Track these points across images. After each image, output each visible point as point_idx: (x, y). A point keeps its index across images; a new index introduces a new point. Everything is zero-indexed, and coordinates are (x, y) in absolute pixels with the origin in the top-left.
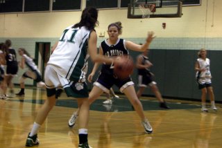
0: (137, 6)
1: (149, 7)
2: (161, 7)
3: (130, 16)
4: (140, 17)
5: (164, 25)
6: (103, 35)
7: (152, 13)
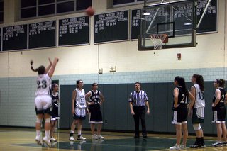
0: (148, 36)
1: (161, 37)
2: (173, 37)
3: (141, 48)
4: (151, 48)
5: (179, 56)
6: (114, 70)
7: (164, 44)
